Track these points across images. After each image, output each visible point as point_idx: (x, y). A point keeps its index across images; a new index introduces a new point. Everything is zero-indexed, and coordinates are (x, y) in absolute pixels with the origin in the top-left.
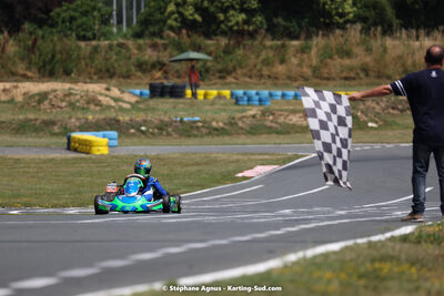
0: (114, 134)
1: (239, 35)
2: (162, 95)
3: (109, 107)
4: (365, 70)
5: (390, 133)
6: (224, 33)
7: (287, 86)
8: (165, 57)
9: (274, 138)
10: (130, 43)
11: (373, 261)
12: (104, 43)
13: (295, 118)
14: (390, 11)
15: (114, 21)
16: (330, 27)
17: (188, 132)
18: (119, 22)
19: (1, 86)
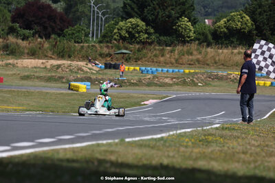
0: (89, 83)
1: (144, 43)
2: (110, 68)
3: (87, 72)
4: (198, 61)
5: (207, 88)
6: (138, 43)
7: (164, 67)
8: (112, 51)
9: (158, 88)
10: (97, 45)
11: (205, 135)
12: (86, 45)
13: (167, 80)
14: (210, 37)
15: (90, 35)
16: (184, 42)
17: (121, 84)
18: (93, 36)
19: (41, 61)
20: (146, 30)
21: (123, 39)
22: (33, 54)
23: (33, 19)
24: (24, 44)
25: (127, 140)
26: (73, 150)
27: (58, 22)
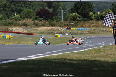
0: (61, 34)
1: (78, 21)
2: (68, 29)
3: (60, 31)
4: (96, 26)
5: (99, 34)
6: (76, 21)
7: (85, 28)
8: (68, 24)
9: (83, 35)
10: (63, 22)
11: (99, 49)
12: (60, 22)
13: (86, 32)
14: (99, 18)
15: (61, 19)
16: (91, 20)
17: (71, 34)
18: (62, 19)
19: (46, 28)
20: (79, 16)
21: (72, 19)
22: (43, 26)
23: (43, 14)
24: (40, 22)
25: (73, 52)
26: (56, 56)
27: (51, 15)
